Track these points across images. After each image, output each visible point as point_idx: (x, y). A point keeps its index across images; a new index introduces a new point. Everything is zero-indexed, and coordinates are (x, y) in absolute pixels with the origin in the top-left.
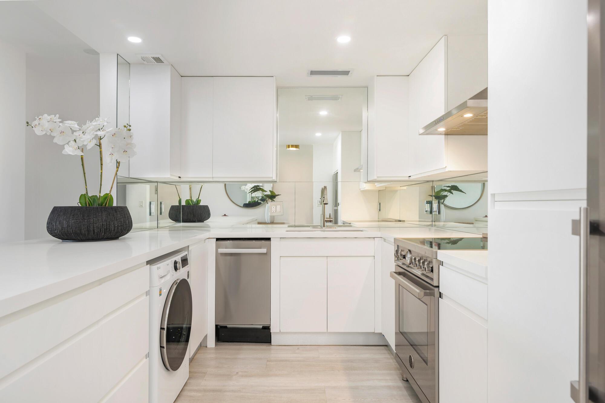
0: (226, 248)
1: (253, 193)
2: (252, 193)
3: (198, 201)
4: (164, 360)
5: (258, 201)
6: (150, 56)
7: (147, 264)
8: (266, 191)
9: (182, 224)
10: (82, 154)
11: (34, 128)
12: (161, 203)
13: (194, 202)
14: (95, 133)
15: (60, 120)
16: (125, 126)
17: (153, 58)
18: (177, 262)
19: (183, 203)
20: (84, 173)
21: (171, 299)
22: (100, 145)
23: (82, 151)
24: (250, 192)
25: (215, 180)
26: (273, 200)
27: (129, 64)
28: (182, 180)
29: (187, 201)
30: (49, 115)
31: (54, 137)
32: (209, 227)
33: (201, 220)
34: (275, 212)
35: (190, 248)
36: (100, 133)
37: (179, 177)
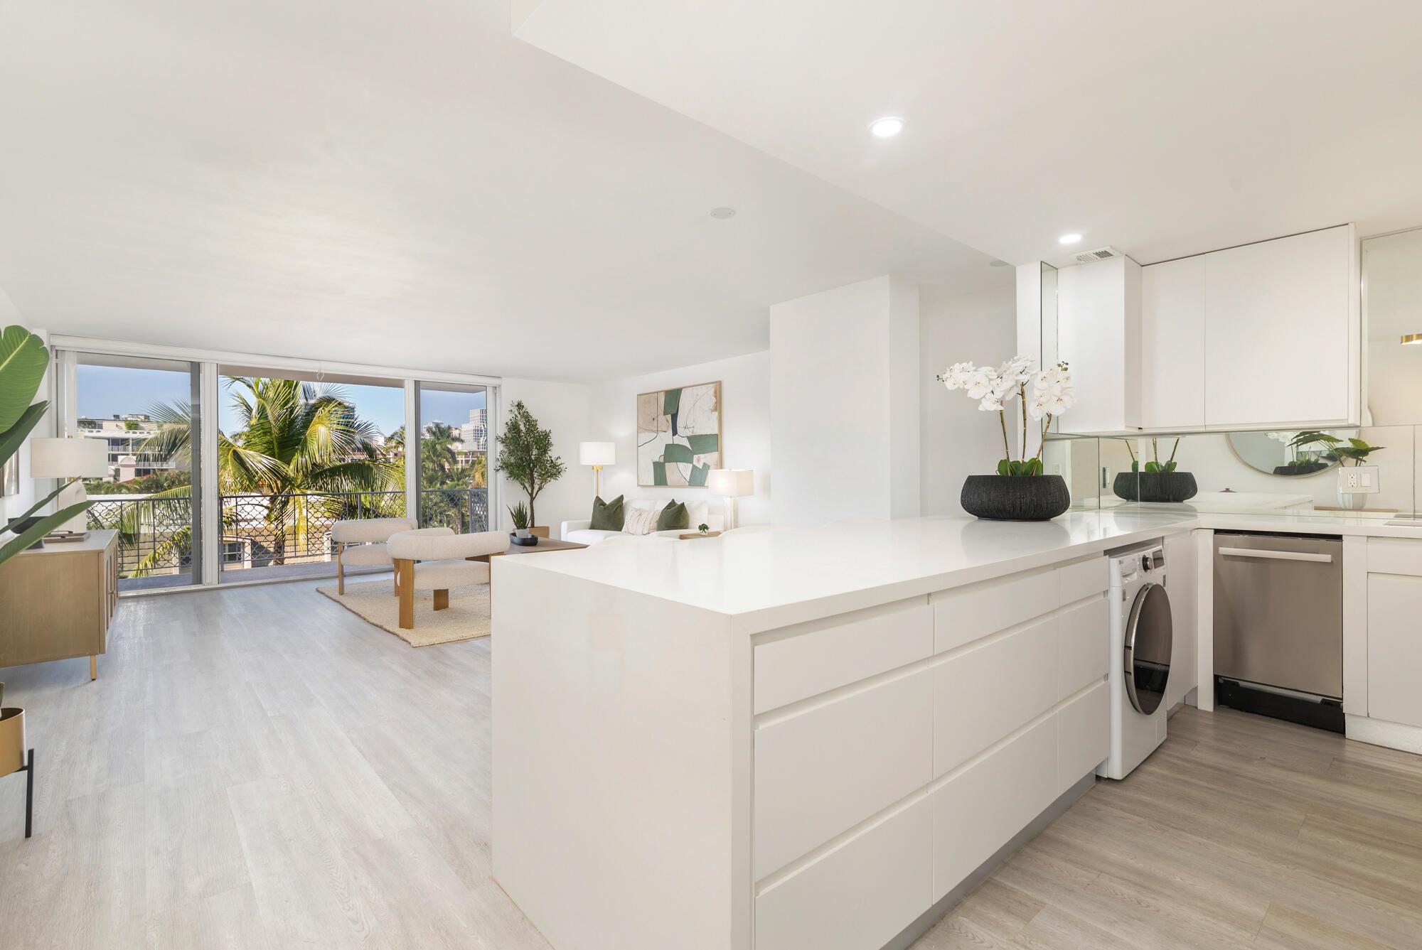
0: (1235, 548)
1: (1301, 444)
2: (1298, 446)
3: (1171, 465)
4: (1131, 694)
5: (1317, 460)
6: (1091, 252)
7: (1105, 555)
8: (1338, 441)
9: (1139, 504)
10: (1001, 408)
11: (945, 382)
12: (1104, 470)
13: (1162, 466)
14: (1016, 378)
15: (974, 368)
16: (1059, 365)
17: (1097, 254)
18: (1147, 558)
19: (1142, 469)
20: (1005, 433)
21: (1139, 612)
22: (1022, 394)
23: (1001, 405)
24: (1294, 443)
25: (1209, 429)
26: (1361, 460)
27: (1056, 269)
28: (1144, 431)
29: (1148, 465)
30: (961, 363)
31: (968, 390)
32: (1195, 511)
33: (1179, 499)
34: (1355, 485)
35: (1166, 541)
36: (1023, 378)
37: (1139, 428)
